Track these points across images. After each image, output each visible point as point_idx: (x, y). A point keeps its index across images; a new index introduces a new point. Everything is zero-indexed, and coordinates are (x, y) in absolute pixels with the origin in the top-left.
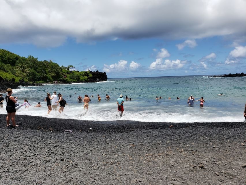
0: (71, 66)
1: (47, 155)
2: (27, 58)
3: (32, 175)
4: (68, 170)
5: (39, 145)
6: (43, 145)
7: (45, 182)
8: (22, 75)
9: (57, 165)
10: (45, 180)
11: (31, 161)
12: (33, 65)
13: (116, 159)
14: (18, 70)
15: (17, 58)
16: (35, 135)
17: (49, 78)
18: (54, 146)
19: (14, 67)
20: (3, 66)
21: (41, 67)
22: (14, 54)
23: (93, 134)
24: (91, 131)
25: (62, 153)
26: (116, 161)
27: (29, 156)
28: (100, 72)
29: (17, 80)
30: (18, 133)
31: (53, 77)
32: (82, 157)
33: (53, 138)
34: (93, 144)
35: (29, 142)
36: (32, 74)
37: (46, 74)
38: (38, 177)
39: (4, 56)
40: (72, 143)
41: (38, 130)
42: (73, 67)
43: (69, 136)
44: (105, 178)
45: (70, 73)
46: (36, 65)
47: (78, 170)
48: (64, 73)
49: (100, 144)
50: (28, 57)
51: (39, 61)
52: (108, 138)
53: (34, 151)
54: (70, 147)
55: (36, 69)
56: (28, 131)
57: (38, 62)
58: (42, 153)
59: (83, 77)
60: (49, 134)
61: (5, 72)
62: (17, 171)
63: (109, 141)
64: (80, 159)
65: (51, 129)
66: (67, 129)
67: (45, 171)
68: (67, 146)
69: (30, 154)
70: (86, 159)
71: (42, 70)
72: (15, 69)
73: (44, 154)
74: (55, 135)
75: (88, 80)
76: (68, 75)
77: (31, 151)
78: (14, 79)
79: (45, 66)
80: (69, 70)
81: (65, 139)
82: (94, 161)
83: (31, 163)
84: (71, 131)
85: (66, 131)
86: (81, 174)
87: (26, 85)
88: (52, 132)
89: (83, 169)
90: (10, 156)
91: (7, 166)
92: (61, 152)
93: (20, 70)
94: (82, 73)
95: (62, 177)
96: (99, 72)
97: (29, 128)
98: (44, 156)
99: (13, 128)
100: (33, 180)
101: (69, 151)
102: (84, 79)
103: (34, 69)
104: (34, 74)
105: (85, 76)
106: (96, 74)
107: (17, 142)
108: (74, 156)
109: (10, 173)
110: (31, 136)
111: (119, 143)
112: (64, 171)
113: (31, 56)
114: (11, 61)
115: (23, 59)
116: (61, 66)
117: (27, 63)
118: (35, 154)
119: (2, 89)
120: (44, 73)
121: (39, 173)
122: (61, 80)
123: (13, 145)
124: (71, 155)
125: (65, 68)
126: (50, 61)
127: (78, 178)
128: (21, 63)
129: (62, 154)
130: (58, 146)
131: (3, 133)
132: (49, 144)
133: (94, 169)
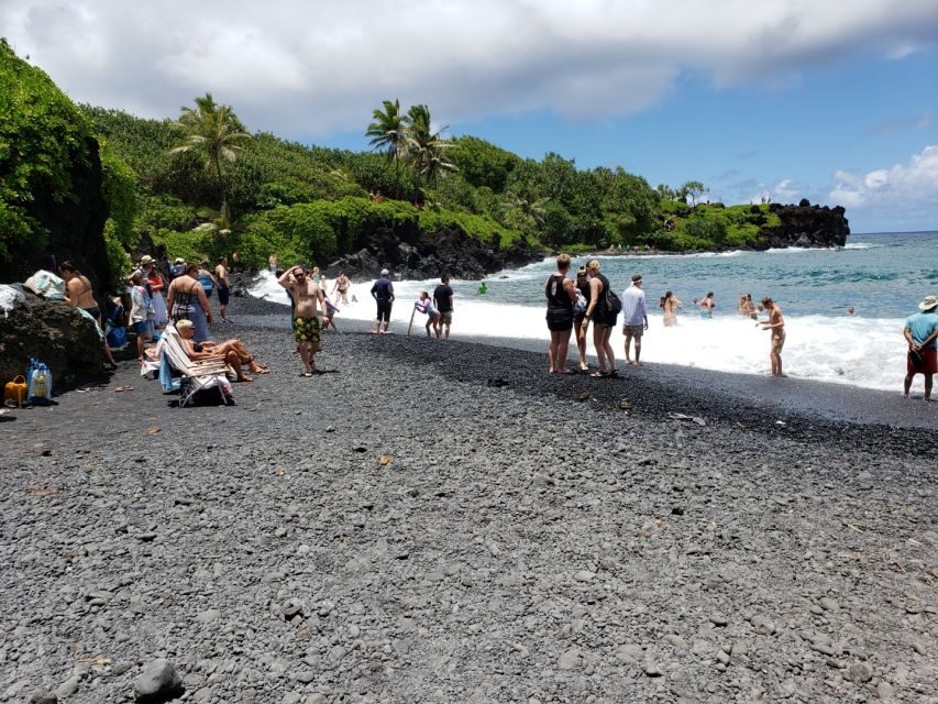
0: (693, 185)
1: (618, 485)
2: (540, 161)
3: (578, 537)
4: (705, 551)
5: (588, 449)
6: (601, 452)
7: (624, 567)
8: (523, 222)
9: (659, 525)
10: (623, 561)
11: (568, 494)
12: (559, 186)
13: (915, 552)
14: (511, 207)
15: (511, 164)
16: (572, 418)
17: (609, 234)
18: (640, 461)
19: (498, 197)
20: (469, 193)
21: (585, 191)
22: (501, 151)
23: (793, 443)
24: (785, 433)
25: (675, 489)
26: (913, 561)
27: (560, 476)
28: (817, 206)
29: (507, 240)
30: (517, 402)
31: (623, 228)
32: (754, 517)
33: (632, 434)
34: (798, 480)
35: (554, 435)
36: (554, 218)
37: (600, 216)
38: (597, 548)
39: (472, 160)
40: (710, 463)
41: (582, 401)
42: (700, 187)
43: (695, 438)
44: (871, 614)
45: (689, 212)
46: (569, 185)
47: (744, 558)
48: (666, 212)
49: (828, 485)
50: (544, 158)
51: (578, 170)
52: (867, 468)
53: (575, 465)
54: (703, 475)
55: (566, 200)
56: (547, 400)
57: (575, 173)
58: (604, 478)
59: (739, 228)
60: (620, 419)
61: (475, 212)
62: (530, 512)
63: (872, 482)
64: (749, 521)
65: (625, 404)
66: (682, 411)
67: (620, 536)
68: (689, 469)
69: (563, 471)
70: (774, 528)
71: (586, 203)
72: (502, 204)
73: (611, 482)
74: (641, 427)
75: (762, 239)
76: (681, 223)
77: (564, 464)
78: (497, 238)
79: (599, 187)
80: (684, 200)
81: (680, 446)
82: (811, 543)
83: (568, 498)
84: (702, 423)
85: (682, 419)
86: (760, 573)
87: (533, 256)
88: (629, 415)
89: (763, 558)
90: (505, 466)
91: (498, 493)
92: (670, 486)
93: (518, 206)
94: (734, 213)
95: (686, 566)
96: (813, 204)
97: (550, 391)
98: (611, 488)
99: (503, 387)
100: (582, 553)
101: (699, 488)
102: (745, 237)
103: (562, 202)
104: (561, 218)
105: (748, 225)
106: (798, 216)
107: (519, 429)
108: (721, 507)
109: (510, 516)
110: (560, 417)
111: (923, 497)
112: (690, 550)
113: (552, 154)
114: (491, 174)
115: (530, 167)
116: (655, 188)
117: (540, 181)
118: (580, 476)
119: (465, 270)
120: (592, 216)
121: (600, 535)
122: (650, 242)
123: (507, 437)
124: (710, 501)
125: (671, 193)
126: (619, 169)
127: (750, 585)
128: (522, 180)
129: (676, 494)
130: (657, 462)
131: (476, 397)
132: (623, 451)
133: (813, 570)
